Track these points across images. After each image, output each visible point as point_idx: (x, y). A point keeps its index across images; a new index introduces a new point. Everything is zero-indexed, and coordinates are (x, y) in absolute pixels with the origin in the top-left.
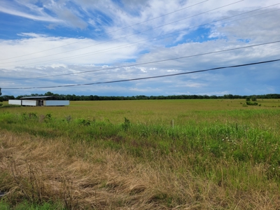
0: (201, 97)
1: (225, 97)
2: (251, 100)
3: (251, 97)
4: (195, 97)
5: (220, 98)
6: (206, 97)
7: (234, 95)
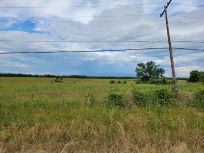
0: (26, 76)
1: (45, 76)
2: (59, 79)
3: (59, 77)
4: (21, 75)
5: (41, 76)
6: (30, 76)
7: (51, 75)
